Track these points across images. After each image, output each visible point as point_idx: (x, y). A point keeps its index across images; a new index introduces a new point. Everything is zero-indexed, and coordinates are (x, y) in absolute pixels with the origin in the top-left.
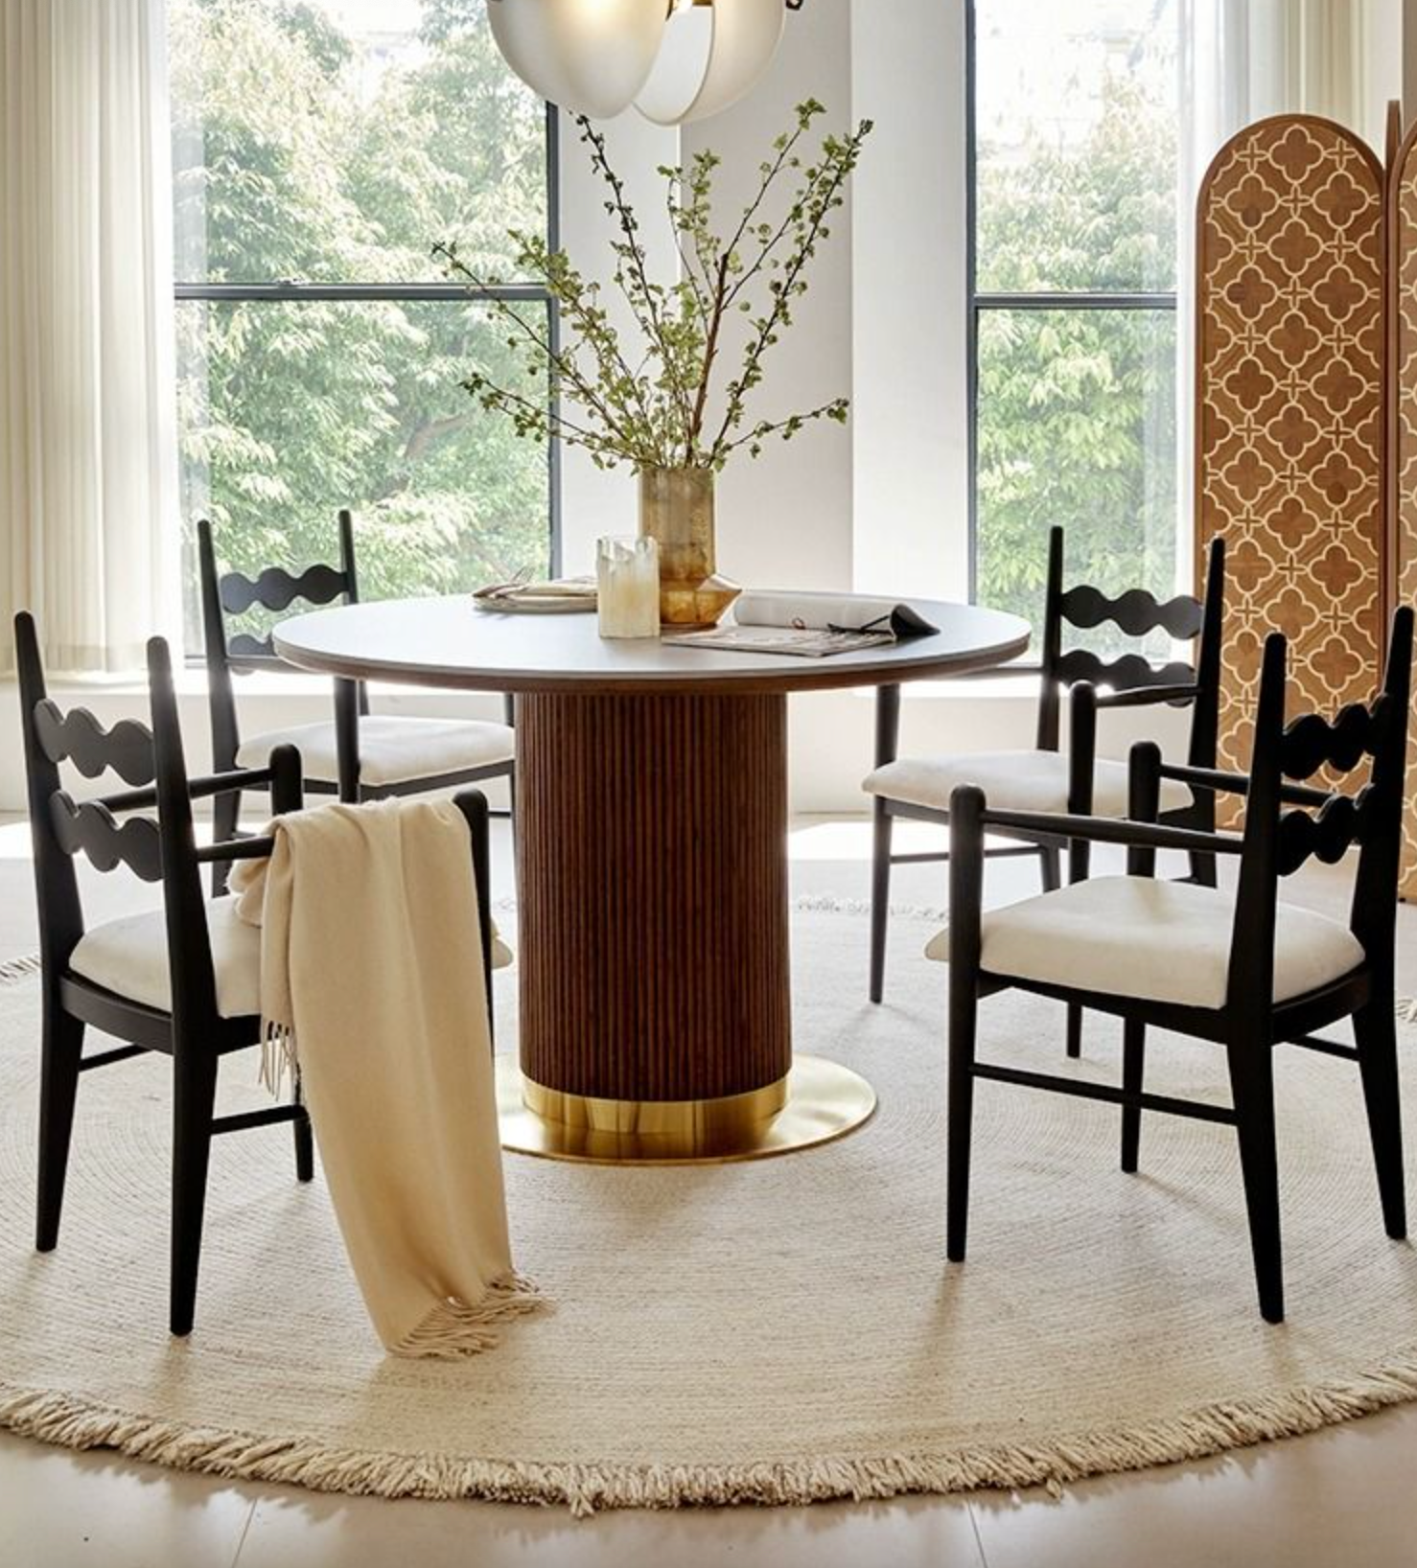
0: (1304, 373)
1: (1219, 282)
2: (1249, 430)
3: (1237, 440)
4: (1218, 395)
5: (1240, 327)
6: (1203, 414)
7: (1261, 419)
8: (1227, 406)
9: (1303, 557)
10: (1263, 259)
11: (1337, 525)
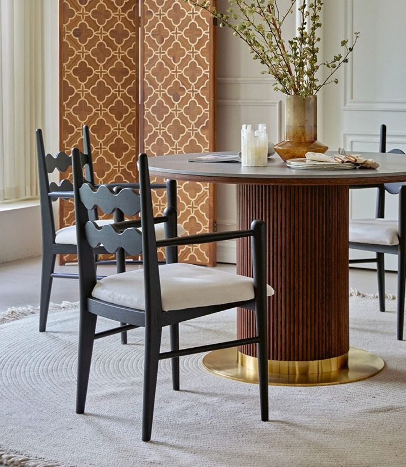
0: (105, 67)
1: (69, 28)
2: (83, 91)
3: (78, 95)
4: (69, 76)
5: (78, 47)
6: (63, 85)
7: (87, 86)
8: (74, 82)
9: (106, 143)
10: (88, 19)
11: (119, 129)
